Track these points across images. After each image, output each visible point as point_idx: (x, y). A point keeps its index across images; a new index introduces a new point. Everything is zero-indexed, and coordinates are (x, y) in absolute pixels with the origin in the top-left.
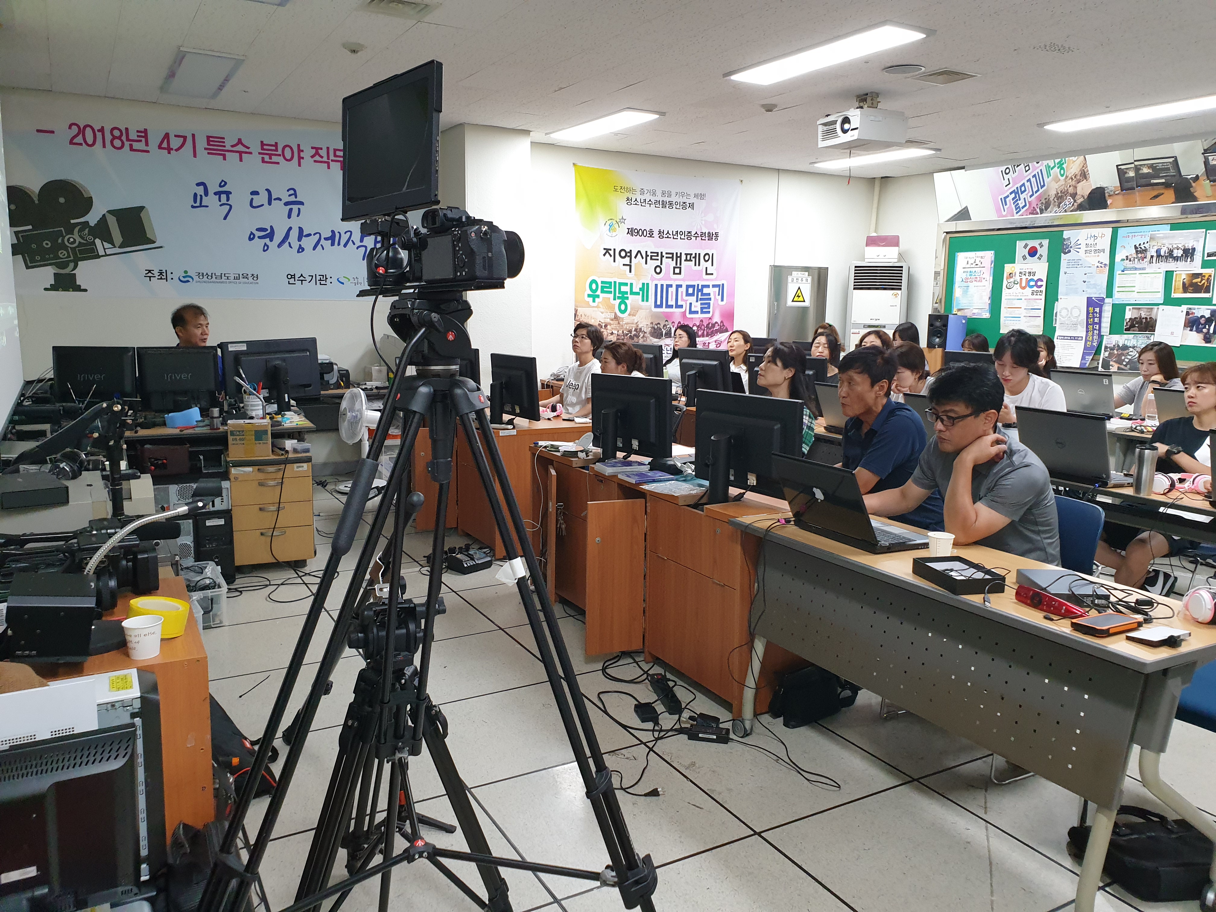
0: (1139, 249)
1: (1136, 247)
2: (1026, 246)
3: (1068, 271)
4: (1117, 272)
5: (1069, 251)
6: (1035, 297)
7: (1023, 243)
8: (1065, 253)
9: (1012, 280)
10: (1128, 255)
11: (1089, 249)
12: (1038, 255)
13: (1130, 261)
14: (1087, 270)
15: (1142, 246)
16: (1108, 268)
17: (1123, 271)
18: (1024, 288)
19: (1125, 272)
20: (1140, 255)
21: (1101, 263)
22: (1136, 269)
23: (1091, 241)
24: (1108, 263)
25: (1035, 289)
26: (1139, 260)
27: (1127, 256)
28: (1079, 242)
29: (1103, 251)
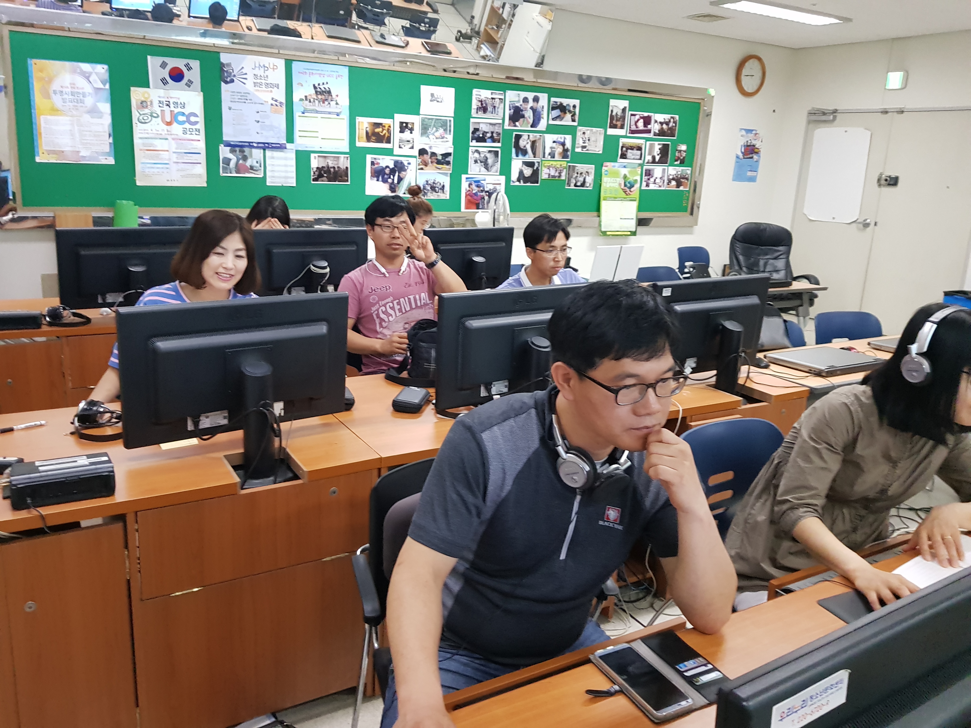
0: (319, 90)
1: (315, 87)
2: (164, 65)
3: (233, 105)
4: (297, 114)
5: (232, 81)
6: (188, 136)
7: (160, 60)
8: (226, 82)
9: (146, 111)
10: (307, 95)
11: (259, 81)
12: (185, 81)
13: (310, 102)
14: (259, 108)
15: (322, 87)
16: (284, 107)
17: (303, 113)
18: (169, 124)
19: (306, 114)
20: (320, 97)
21: (276, 101)
22: (317, 112)
23: (260, 72)
24: (284, 101)
25: (187, 126)
26: (319, 102)
27: (306, 97)
28: (244, 71)
29: (277, 86)
